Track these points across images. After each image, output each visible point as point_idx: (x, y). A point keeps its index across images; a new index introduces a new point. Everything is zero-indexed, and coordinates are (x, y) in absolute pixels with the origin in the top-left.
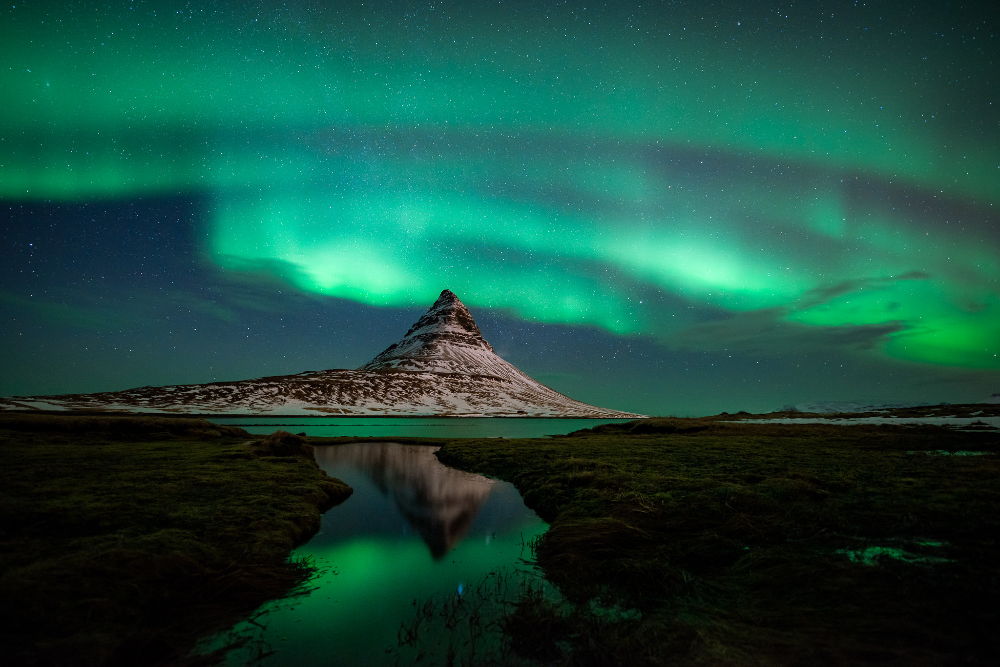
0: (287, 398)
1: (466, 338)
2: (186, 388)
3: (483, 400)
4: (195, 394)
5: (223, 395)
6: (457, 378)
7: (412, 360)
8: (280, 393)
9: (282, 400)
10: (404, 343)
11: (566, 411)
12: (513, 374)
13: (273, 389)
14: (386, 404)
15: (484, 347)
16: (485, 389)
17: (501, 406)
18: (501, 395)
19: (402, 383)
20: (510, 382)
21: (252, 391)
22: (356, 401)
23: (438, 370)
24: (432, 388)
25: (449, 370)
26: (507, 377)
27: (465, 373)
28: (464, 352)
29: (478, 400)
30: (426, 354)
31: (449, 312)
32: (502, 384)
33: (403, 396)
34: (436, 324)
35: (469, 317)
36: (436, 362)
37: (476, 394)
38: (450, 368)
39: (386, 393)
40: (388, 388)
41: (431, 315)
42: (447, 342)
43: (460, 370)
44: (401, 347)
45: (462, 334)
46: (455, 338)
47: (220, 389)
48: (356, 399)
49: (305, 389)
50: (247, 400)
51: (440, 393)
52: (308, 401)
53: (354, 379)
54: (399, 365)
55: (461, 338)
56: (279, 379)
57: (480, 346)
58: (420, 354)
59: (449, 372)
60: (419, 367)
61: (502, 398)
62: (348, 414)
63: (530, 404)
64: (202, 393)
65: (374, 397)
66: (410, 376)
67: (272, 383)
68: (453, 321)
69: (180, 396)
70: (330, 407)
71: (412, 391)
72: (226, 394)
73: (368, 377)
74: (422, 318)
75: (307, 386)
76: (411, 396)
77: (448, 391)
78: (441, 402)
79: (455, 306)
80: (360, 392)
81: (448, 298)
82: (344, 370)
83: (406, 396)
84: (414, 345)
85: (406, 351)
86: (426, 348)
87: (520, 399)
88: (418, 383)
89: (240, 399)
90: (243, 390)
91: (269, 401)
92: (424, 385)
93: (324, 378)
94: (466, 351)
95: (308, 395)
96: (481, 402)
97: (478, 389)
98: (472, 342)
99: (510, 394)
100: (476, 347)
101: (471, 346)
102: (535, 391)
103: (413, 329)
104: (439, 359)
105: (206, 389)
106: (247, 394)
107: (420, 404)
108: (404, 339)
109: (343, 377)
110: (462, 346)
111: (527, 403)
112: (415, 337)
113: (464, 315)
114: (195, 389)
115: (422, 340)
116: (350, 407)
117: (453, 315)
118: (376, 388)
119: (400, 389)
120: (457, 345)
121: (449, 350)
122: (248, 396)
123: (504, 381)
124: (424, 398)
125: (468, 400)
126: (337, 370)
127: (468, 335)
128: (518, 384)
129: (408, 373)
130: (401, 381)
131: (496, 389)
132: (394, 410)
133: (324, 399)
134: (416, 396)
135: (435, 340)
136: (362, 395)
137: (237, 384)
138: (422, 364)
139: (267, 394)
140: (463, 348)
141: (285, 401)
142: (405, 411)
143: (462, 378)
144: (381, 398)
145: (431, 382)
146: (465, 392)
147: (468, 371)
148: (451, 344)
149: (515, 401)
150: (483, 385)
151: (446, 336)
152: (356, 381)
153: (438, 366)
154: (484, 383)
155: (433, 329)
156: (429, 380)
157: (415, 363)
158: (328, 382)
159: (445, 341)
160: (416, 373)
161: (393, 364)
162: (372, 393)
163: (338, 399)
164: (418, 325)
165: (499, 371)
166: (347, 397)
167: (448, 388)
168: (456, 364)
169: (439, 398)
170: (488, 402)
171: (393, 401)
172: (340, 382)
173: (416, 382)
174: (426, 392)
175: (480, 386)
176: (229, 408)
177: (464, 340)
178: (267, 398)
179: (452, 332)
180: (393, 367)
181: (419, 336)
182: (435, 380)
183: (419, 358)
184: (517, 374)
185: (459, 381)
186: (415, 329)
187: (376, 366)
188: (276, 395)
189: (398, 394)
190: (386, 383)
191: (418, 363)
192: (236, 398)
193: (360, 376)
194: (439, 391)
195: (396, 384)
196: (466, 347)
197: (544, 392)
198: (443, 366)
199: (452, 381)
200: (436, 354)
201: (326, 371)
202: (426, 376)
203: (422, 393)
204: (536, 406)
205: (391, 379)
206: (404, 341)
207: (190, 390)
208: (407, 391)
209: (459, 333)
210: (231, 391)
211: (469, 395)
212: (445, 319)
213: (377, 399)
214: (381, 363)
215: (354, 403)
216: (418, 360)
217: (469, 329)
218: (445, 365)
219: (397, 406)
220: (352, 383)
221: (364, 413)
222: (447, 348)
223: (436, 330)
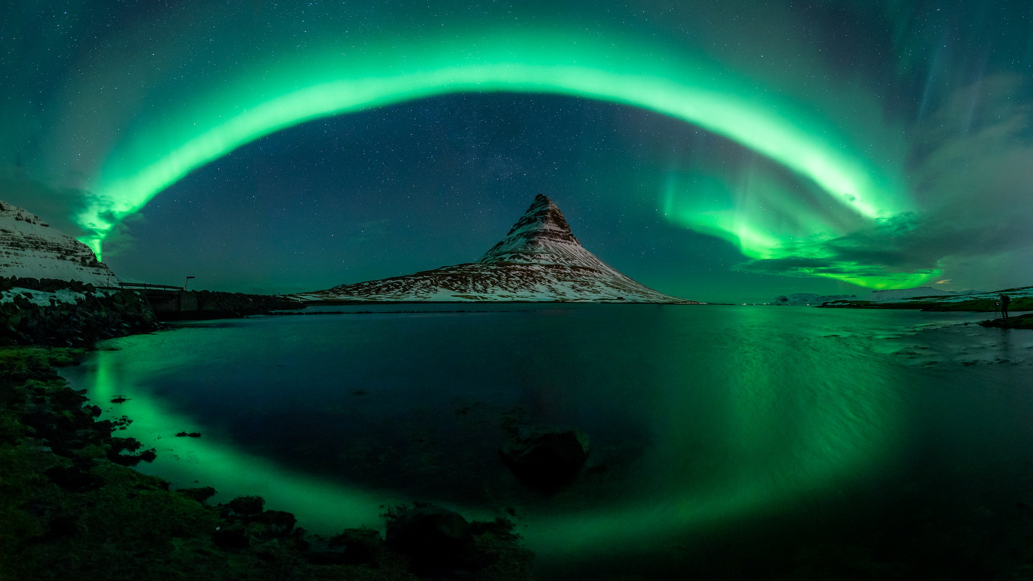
0: (438, 288)
1: (561, 234)
2: (374, 283)
3: (585, 288)
4: (380, 286)
5: (397, 287)
6: (560, 269)
7: (521, 254)
8: (432, 284)
9: (435, 289)
10: (509, 241)
11: (651, 298)
12: (601, 266)
13: (427, 281)
14: (510, 291)
15: (575, 243)
16: (584, 279)
17: (600, 293)
18: (597, 283)
19: (518, 274)
20: (600, 273)
21: (414, 283)
22: (487, 290)
23: (542, 262)
24: (542, 278)
25: (551, 262)
26: (597, 268)
27: (565, 265)
28: (561, 247)
29: (581, 288)
30: (530, 249)
31: (546, 212)
32: (595, 274)
33: (521, 284)
34: (535, 223)
35: (562, 217)
36: (540, 256)
37: (578, 283)
38: (552, 261)
39: (507, 282)
40: (508, 278)
41: (529, 215)
42: (546, 238)
43: (560, 262)
44: (507, 243)
45: (557, 231)
46: (552, 235)
47: (394, 283)
48: (487, 288)
49: (449, 280)
50: (413, 290)
51: (549, 281)
52: (453, 290)
53: (482, 271)
54: (510, 258)
55: (557, 234)
56: (428, 273)
57: (572, 241)
58: (525, 249)
59: (552, 264)
60: (527, 260)
61: (599, 286)
62: (485, 300)
63: (622, 292)
64: (385, 286)
65: (499, 286)
66: (523, 268)
67: (425, 276)
68: (549, 221)
69: (373, 289)
70: (469, 294)
71: (527, 280)
72: (399, 286)
73: (491, 269)
74: (521, 218)
75: (449, 278)
76: (527, 284)
77: (555, 280)
78: (553, 290)
79: (550, 208)
80: (489, 282)
81: (543, 201)
82: (472, 264)
83: (524, 285)
84: (518, 241)
85: (513, 247)
86: (529, 244)
87: (613, 287)
88: (531, 274)
89: (408, 290)
90: (408, 283)
91: (426, 290)
92: (535, 275)
93: (459, 271)
94: (562, 246)
95: (452, 285)
96: (584, 290)
97: (579, 279)
98: (567, 238)
99: (603, 283)
100: (570, 242)
101: (565, 241)
102: (621, 281)
103: (515, 228)
104: (542, 253)
105: (386, 283)
106: (411, 285)
107: (536, 291)
108: (508, 237)
109: (472, 269)
110: (558, 242)
111: (619, 291)
112: (518, 235)
113: (558, 215)
114: (379, 283)
115: (525, 237)
116: (484, 294)
117: (549, 216)
118: (499, 278)
119: (518, 279)
120: (554, 241)
121: (548, 245)
122: (412, 287)
123: (596, 271)
124: (538, 286)
125: (573, 287)
126: (467, 265)
127: (562, 232)
128: (606, 274)
129: (522, 265)
130: (517, 272)
131: (592, 279)
132: (518, 297)
133: (464, 288)
134: (532, 284)
135: (536, 237)
136: (491, 285)
137: (403, 278)
138: (528, 257)
139: (424, 285)
140: (559, 243)
141: (437, 290)
142: (526, 297)
143: (565, 269)
144: (504, 286)
145: (541, 272)
146: (569, 281)
147: (567, 263)
148: (550, 240)
149: (610, 289)
150: (581, 275)
151: (545, 233)
152: (483, 273)
153: (542, 259)
154: (581, 273)
155: (533, 228)
156: (539, 271)
157: (523, 257)
158: (463, 274)
159: (544, 237)
160: (527, 265)
161: (505, 258)
162: (497, 283)
163: (473, 288)
164: (519, 225)
165: (590, 263)
166: (480, 287)
167: (555, 277)
168: (556, 257)
169: (550, 286)
170: (589, 290)
171: (515, 289)
172: (471, 274)
173: (529, 272)
174: (539, 281)
175: (580, 275)
176: (403, 296)
177: (560, 236)
178: (424, 288)
179: (550, 230)
180: (505, 260)
181: (521, 234)
182: (543, 271)
183: (525, 252)
184: (604, 265)
185: (563, 271)
186: (516, 229)
187: (491, 260)
188: (430, 286)
189: (517, 283)
190: (507, 274)
191: (525, 257)
192: (405, 290)
193: (485, 268)
194: (549, 280)
195: (514, 275)
196: (562, 242)
197: (627, 282)
198: (546, 259)
199: (556, 271)
200: (539, 249)
201: (459, 265)
202: (536, 268)
203: (536, 282)
204: (626, 293)
205: (510, 270)
206: (509, 239)
207: (377, 284)
208: (523, 281)
209: (555, 231)
210: (401, 284)
211: (573, 283)
212: (542, 219)
213: (503, 287)
214: (494, 258)
215: (486, 291)
216: (525, 254)
217: (562, 227)
218: (547, 258)
219: (519, 293)
220: (481, 275)
221: (496, 299)
222: (547, 243)
223: (536, 228)
